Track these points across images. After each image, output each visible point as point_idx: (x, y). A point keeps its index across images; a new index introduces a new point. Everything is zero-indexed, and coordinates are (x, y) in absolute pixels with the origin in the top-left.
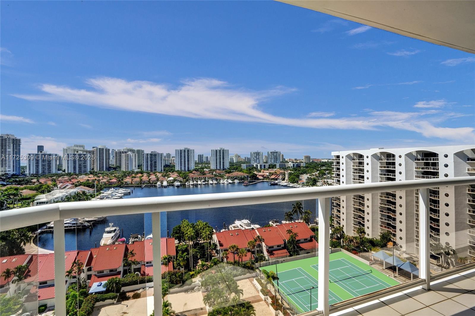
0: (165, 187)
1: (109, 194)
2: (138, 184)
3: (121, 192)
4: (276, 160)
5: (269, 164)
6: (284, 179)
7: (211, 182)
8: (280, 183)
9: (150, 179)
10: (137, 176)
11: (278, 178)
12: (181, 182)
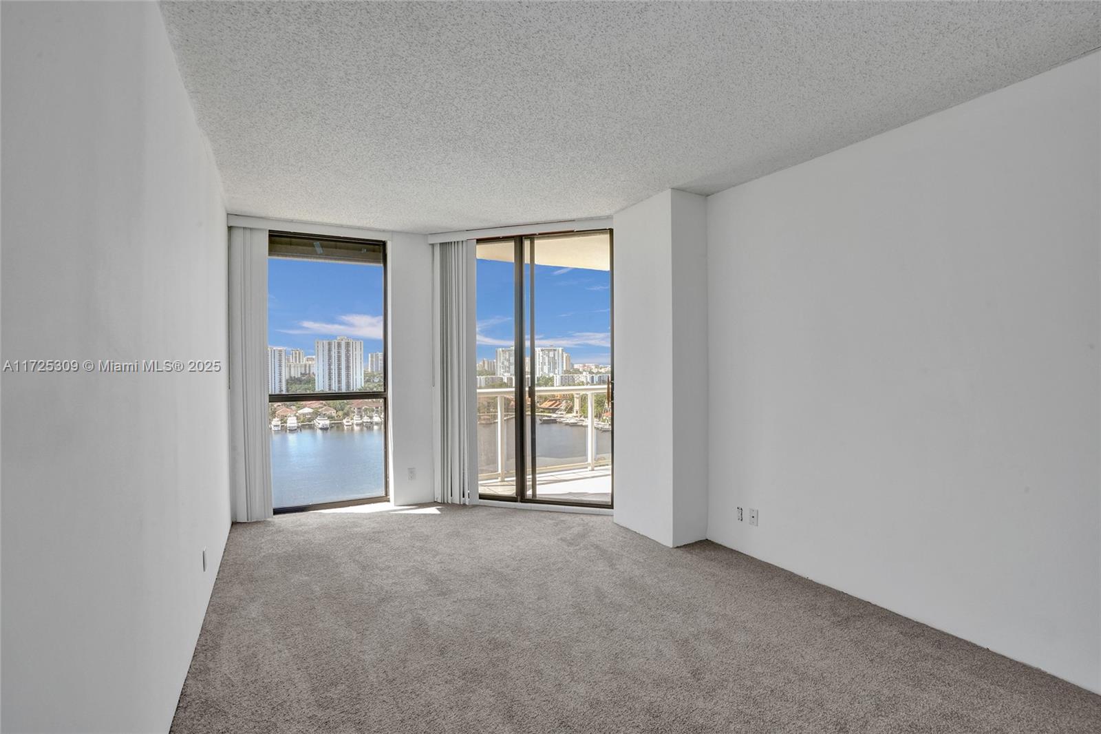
0: (292, 431)
4: (555, 368)
5: (538, 376)
6: (570, 410)
8: (562, 419)
11: (559, 407)
12: (331, 417)
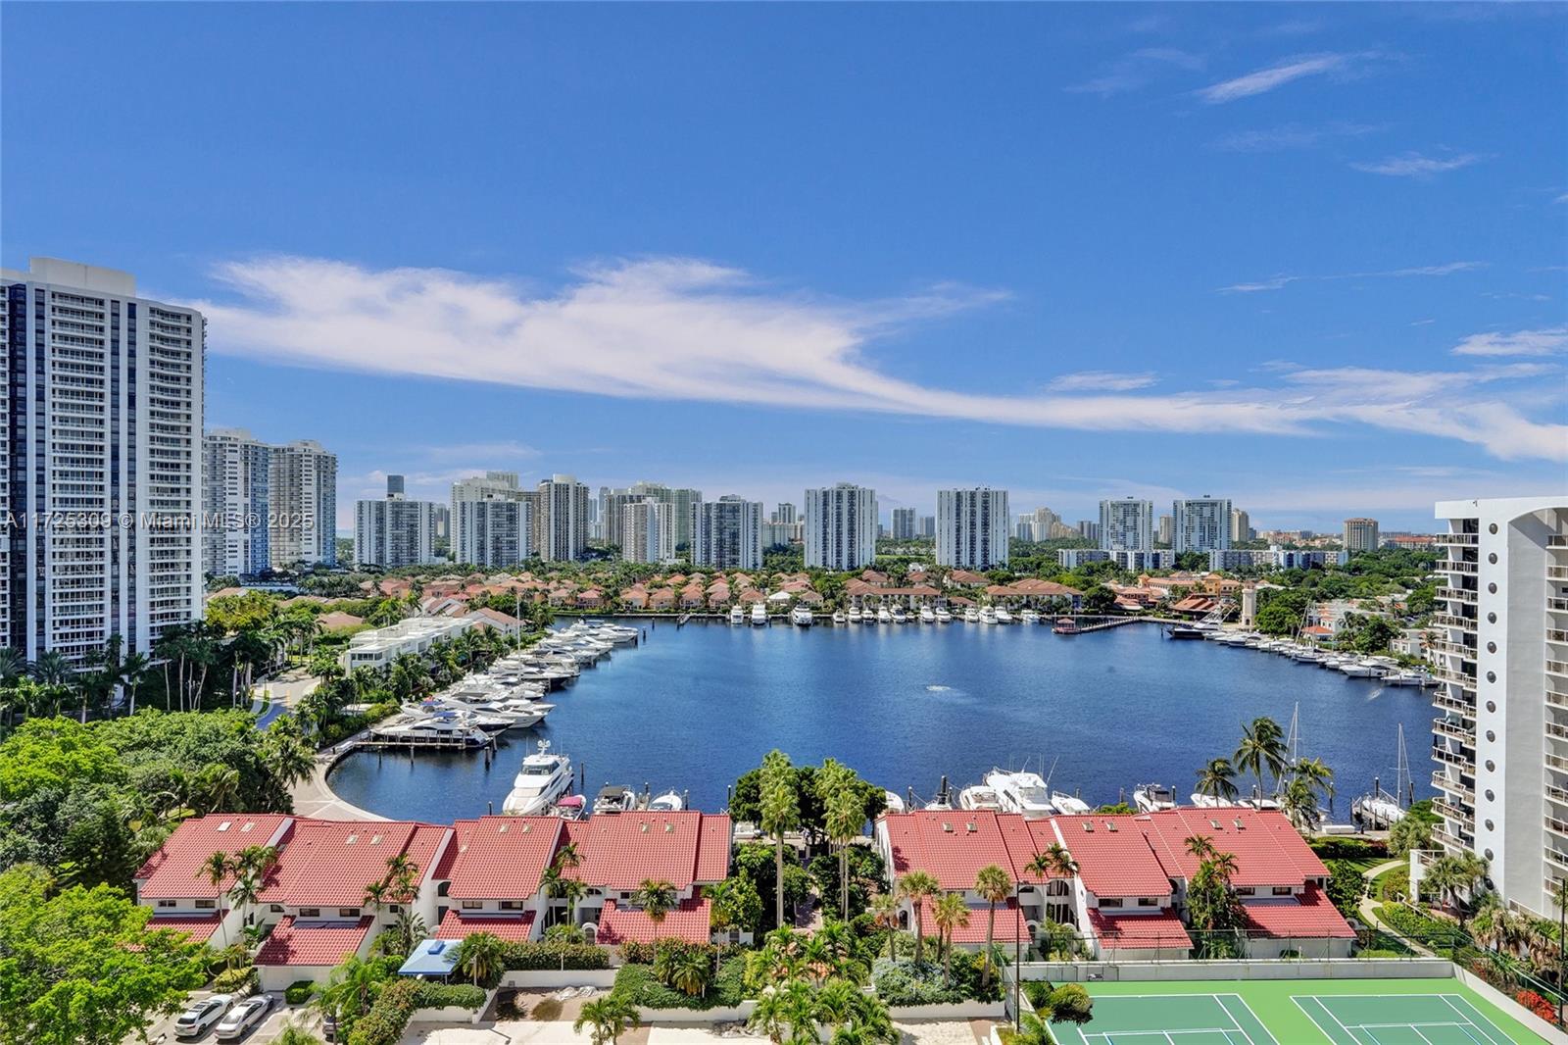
0: (758, 625)
1: (568, 641)
2: (668, 612)
3: (605, 637)
4: (1212, 537)
5: (1179, 551)
6: (1233, 617)
7: (926, 614)
8: (1214, 634)
9: (710, 594)
10: (669, 582)
11: (1210, 610)
12: (817, 609)
